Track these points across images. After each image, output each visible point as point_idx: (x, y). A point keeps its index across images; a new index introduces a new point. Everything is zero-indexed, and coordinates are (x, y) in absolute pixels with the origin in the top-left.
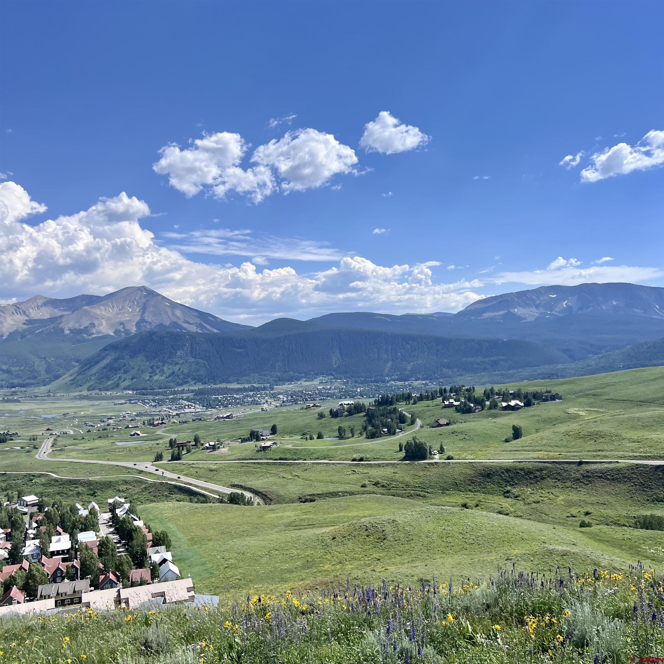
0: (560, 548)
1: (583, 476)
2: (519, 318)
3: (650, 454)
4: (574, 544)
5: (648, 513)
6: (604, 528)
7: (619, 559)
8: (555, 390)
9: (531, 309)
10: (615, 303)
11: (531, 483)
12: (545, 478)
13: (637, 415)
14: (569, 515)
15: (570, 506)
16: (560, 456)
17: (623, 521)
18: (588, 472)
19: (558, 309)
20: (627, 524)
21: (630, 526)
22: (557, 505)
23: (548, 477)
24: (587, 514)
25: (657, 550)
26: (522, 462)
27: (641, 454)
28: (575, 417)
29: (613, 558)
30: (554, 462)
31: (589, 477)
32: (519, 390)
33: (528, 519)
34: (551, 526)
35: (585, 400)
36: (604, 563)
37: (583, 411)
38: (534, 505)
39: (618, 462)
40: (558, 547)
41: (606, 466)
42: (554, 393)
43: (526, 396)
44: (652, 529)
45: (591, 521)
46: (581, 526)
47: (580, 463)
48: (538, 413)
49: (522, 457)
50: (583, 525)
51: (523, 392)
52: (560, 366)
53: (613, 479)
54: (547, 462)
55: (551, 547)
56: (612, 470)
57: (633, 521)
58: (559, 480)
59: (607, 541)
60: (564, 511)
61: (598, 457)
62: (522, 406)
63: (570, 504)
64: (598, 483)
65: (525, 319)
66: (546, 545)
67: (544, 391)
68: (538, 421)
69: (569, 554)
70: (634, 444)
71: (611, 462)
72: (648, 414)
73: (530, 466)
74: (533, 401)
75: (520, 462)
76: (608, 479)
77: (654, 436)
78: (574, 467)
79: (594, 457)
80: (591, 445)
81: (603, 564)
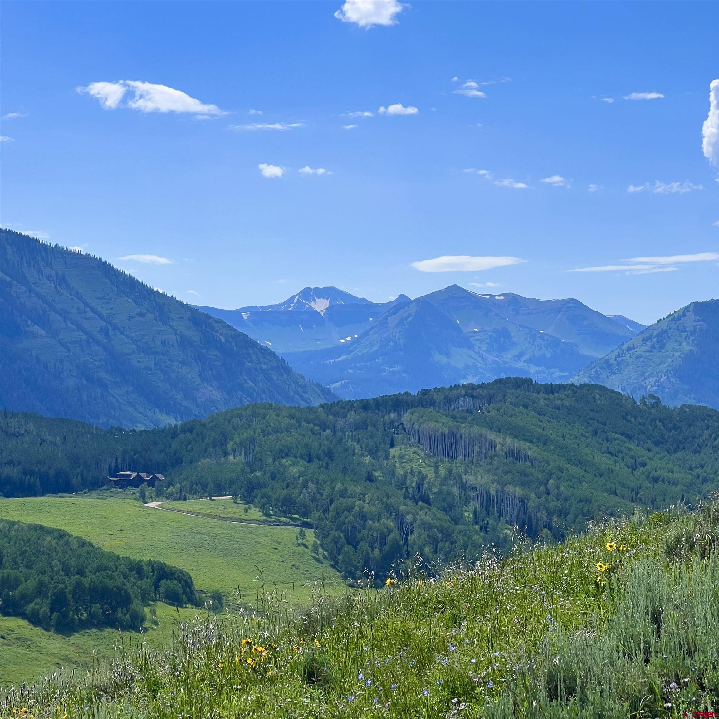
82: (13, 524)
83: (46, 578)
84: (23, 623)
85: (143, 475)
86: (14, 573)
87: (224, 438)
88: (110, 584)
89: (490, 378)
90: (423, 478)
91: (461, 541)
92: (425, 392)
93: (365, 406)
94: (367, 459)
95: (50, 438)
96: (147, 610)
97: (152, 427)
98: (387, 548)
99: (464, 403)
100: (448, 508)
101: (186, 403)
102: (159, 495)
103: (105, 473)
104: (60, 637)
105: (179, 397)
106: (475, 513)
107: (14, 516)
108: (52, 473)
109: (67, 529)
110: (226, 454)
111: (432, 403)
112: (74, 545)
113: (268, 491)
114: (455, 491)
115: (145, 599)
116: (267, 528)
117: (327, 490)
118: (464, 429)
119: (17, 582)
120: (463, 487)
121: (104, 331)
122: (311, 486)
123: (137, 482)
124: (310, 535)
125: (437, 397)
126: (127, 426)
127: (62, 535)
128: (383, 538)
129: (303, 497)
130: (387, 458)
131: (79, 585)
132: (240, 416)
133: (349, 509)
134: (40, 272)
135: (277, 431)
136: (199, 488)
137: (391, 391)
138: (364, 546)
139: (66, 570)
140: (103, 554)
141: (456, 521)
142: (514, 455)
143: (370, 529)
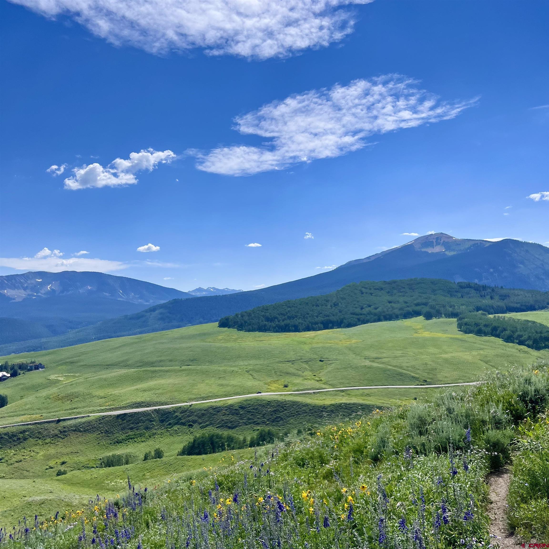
0: (38, 498)
1: (61, 432)
2: (9, 299)
3: (114, 407)
4: (51, 492)
5: (111, 454)
6: (77, 473)
7: (87, 496)
8: (38, 361)
9: (20, 291)
10: (89, 288)
11: (15, 445)
12: (28, 438)
13: (104, 376)
14: (48, 467)
15: (48, 460)
16: (42, 417)
17: (91, 464)
18: (65, 428)
19: (43, 291)
20: (95, 466)
21: (97, 467)
22: (38, 460)
23: (30, 437)
24: (63, 463)
25: (116, 482)
26: (6, 427)
27: (107, 407)
28: (56, 382)
29: (83, 496)
30: (36, 423)
31: (65, 431)
32: (6, 363)
33: (10, 478)
34: (30, 481)
35: (64, 367)
36: (76, 502)
37: (62, 377)
38: (16, 465)
39: (89, 416)
40: (37, 498)
41: (79, 420)
42: (37, 363)
43: (12, 368)
44: (113, 466)
45: (66, 469)
46: (58, 475)
47: (59, 421)
48: (22, 382)
49: (7, 422)
50: (59, 473)
51: (10, 364)
52: (44, 340)
53: (85, 431)
54: (30, 424)
55: (31, 499)
56: (84, 423)
57: (99, 462)
58: (40, 438)
59: (78, 483)
60: (43, 464)
61: (73, 415)
62: (8, 377)
63: (48, 458)
64: (73, 436)
65: (14, 299)
66: (26, 499)
67: (29, 362)
68: (22, 389)
69: (46, 502)
70: (101, 400)
71: (83, 417)
72: (113, 374)
73: (14, 430)
74: (19, 371)
75: (4, 428)
76: (81, 431)
77: (116, 391)
78: (53, 425)
79: (70, 414)
80: (68, 405)
81: (75, 504)
82: (519, 320)
83: (530, 335)
84: (525, 347)
86: (521, 333)
95: (528, 295)
103: (546, 304)
104: (536, 351)
107: (519, 318)
108: (529, 305)
109: (536, 321)
112: (538, 325)
119: (522, 336)
121: (542, 264)
127: (534, 322)
131: (541, 337)
134: (520, 249)
139: (537, 332)
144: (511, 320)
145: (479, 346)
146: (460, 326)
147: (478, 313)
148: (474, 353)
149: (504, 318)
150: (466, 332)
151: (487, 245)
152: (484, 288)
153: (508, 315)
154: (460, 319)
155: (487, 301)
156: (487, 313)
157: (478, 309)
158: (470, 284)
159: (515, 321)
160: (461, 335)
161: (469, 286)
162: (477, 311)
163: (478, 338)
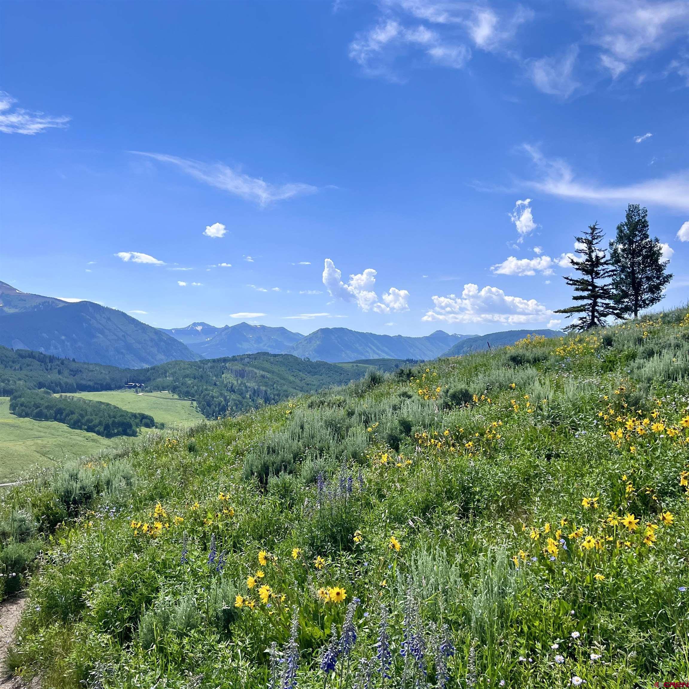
82: (91, 401)
83: (102, 419)
84: (95, 434)
85: (137, 384)
86: (91, 417)
87: (166, 372)
88: (125, 421)
89: (255, 352)
90: (233, 384)
91: (245, 404)
92: (234, 357)
93: (214, 361)
94: (214, 378)
95: (104, 372)
96: (138, 429)
97: (140, 368)
98: (221, 407)
99: (247, 360)
100: (241, 394)
101: (152, 360)
102: (143, 391)
103: (124, 384)
104: (107, 439)
105: (150, 358)
106: (250, 395)
107: (91, 398)
108: (105, 384)
109: (110, 403)
110: (166, 377)
111: (236, 360)
112: (112, 408)
113: (180, 389)
114: (244, 388)
115: (137, 425)
116: (180, 401)
117: (201, 388)
118: (247, 369)
119: (92, 421)
120: (246, 387)
121: (124, 336)
122: (195, 387)
123: (135, 387)
124: (195, 403)
125: (238, 358)
126: (132, 368)
127: (108, 404)
128: (219, 404)
129: (193, 391)
130: (221, 378)
131: (114, 421)
132: (171, 364)
133: (208, 395)
134: (101, 316)
135: (184, 369)
136: (157, 388)
137: (223, 356)
138: (213, 407)
139: (109, 416)
140: (123, 411)
141: (244, 398)
142: (263, 377)
143: (215, 401)
144: (81, 402)
145: (36, 433)
146: (13, 408)
147: (40, 390)
148: (29, 442)
149: (73, 399)
150: (20, 416)
151: (61, 305)
152: (52, 359)
153: (77, 395)
154: (15, 398)
155: (53, 376)
156: (51, 392)
157: (41, 385)
158: (34, 354)
159: (85, 403)
160: (13, 420)
161: (31, 355)
162: (40, 388)
163: (36, 423)
